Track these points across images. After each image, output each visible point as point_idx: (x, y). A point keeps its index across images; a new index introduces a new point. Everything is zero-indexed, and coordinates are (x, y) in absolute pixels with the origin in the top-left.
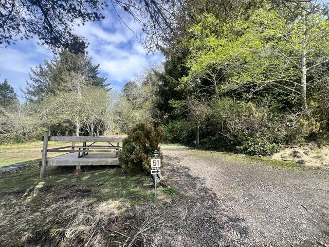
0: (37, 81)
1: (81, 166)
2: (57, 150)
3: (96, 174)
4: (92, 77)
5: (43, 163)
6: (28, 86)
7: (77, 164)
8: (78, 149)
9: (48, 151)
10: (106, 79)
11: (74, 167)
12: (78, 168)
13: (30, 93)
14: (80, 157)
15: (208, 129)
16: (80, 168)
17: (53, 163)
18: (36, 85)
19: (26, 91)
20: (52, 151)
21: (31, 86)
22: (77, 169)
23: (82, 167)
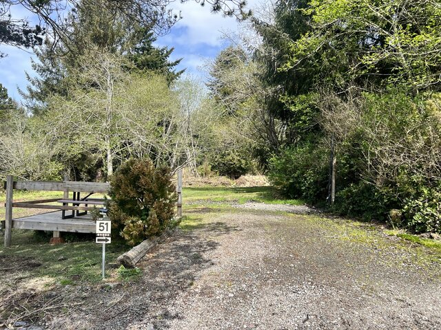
0: (44, 71)
1: (60, 232)
2: (32, 204)
3: (76, 246)
4: (143, 49)
5: (7, 224)
6: (30, 83)
7: (55, 229)
8: (61, 204)
9: (13, 205)
10: (171, 50)
11: (51, 233)
12: (56, 235)
13: (33, 95)
14: (64, 217)
15: (351, 166)
16: (58, 234)
17: (20, 225)
18: (43, 79)
19: (28, 93)
20: (18, 205)
21: (33, 83)
22: (54, 236)
23: (63, 234)
